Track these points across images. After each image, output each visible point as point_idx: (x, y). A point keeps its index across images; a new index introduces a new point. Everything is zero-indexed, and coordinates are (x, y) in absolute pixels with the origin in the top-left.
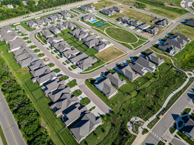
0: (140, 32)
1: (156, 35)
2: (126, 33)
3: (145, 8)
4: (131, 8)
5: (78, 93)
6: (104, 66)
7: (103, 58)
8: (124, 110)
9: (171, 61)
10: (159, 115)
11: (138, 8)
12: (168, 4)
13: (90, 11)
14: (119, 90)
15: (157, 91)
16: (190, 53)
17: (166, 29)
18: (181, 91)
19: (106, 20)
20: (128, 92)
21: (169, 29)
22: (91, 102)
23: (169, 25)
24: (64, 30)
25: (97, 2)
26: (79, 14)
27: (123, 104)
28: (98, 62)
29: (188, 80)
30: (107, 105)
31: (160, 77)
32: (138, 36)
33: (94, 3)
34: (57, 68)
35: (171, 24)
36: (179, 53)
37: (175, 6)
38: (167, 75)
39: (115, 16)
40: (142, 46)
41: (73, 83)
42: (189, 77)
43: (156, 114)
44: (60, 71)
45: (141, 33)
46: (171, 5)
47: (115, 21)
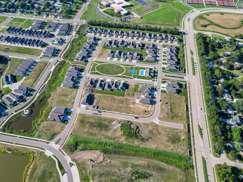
3: (119, 125)
17: (82, 94)
40: (91, 66)
47: (127, 82)
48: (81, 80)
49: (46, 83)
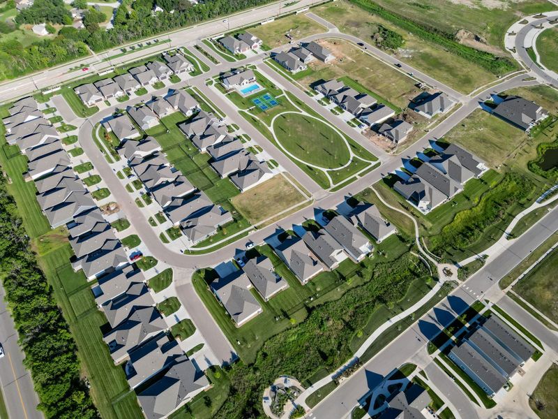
0: (362, 132)
1: (402, 144)
2: (326, 134)
3: (399, 50)
4: (361, 44)
5: (171, 305)
6: (246, 233)
7: (250, 210)
8: (265, 355)
9: (413, 232)
10: (339, 375)
11: (379, 47)
12: (469, 37)
13: (248, 52)
14: (266, 305)
15: (355, 314)
16: (471, 209)
17: (437, 124)
18: (409, 317)
19: (282, 88)
20: (285, 310)
21: (444, 126)
22: (197, 331)
23: (446, 111)
24: (168, 116)
25: (273, 20)
26: (216, 62)
27: (266, 343)
28: (235, 221)
29: (437, 288)
30: (230, 341)
31: (373, 273)
32: (354, 146)
33: (262, 24)
34: (134, 233)
35: (454, 110)
36: (444, 207)
37: (485, 43)
38: (393, 270)
39: (310, 72)
40: (355, 178)
41: (163, 280)
42: (443, 279)
43: (334, 373)
44: (138, 242)
45: (366, 135)
46: (477, 39)
47: (307, 92)
48: (416, 156)
49: (535, 206)
